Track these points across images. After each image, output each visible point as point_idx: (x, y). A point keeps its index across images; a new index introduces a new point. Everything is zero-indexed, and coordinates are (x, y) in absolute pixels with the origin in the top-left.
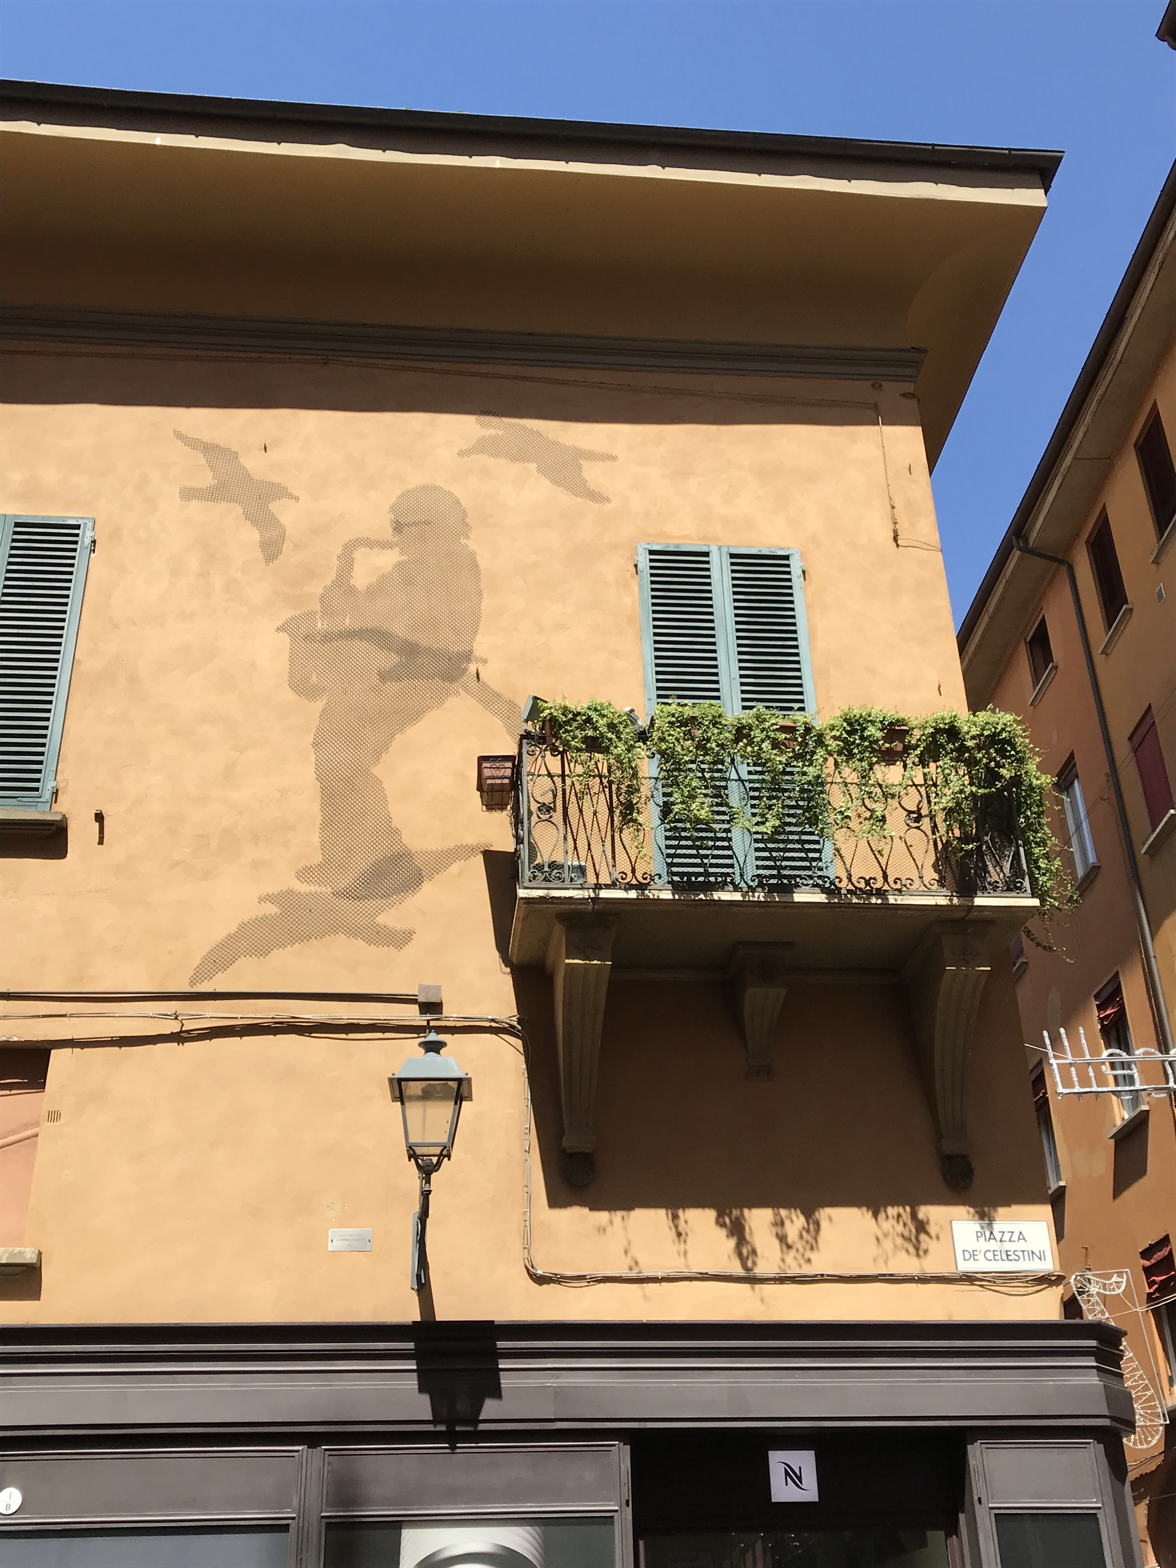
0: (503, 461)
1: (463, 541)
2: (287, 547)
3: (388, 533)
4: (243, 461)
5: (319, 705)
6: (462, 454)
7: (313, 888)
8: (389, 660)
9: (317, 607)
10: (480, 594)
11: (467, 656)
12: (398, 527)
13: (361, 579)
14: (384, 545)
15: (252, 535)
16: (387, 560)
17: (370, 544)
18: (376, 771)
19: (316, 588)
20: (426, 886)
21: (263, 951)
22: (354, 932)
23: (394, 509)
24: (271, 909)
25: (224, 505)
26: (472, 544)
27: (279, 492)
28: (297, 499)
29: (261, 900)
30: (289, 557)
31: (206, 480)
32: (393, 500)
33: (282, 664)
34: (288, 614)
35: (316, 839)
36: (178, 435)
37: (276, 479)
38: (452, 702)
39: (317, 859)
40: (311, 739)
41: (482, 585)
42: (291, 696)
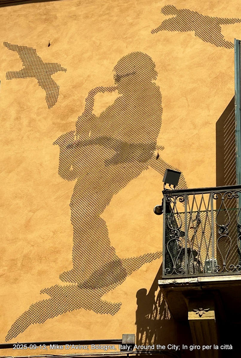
0: (176, 32)
1: (153, 82)
2: (60, 98)
3: (112, 83)
4: (38, 54)
5: (74, 182)
6: (153, 32)
7: (68, 284)
8: (110, 153)
9: (74, 128)
10: (161, 110)
11: (153, 147)
12: (118, 79)
13: (97, 111)
14: (111, 90)
15: (42, 93)
16: (111, 98)
17: (102, 90)
18: (102, 216)
19: (74, 119)
20: (128, 279)
21: (42, 320)
22: (88, 307)
23: (116, 68)
24: (47, 297)
25: (28, 79)
26: (157, 82)
27: (56, 68)
28: (65, 70)
29: (42, 292)
30: (62, 103)
31: (19, 67)
32: (116, 64)
33: (56, 162)
34: (59, 134)
35: (70, 257)
36: (6, 44)
37: (54, 61)
38: (145, 173)
39: (71, 268)
40: (69, 202)
41: (163, 105)
42: (59, 179)
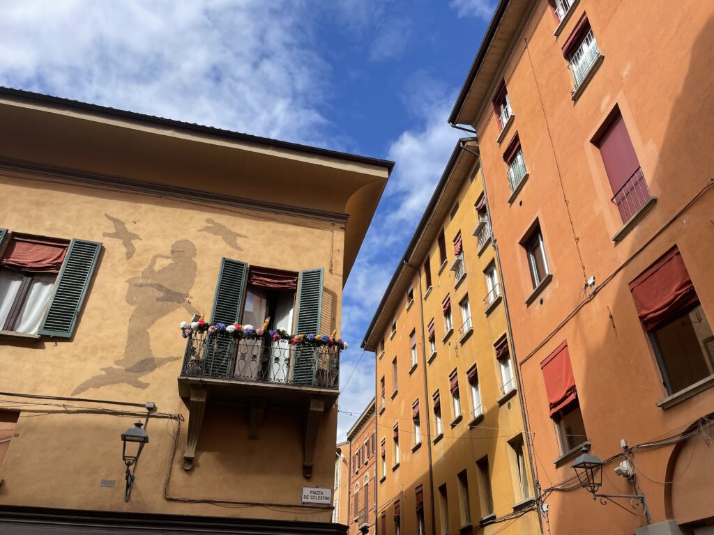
0: (211, 234)
1: (193, 259)
2: (135, 255)
6: (198, 231)
7: (119, 367)
8: (161, 294)
9: (140, 275)
11: (187, 295)
12: (173, 252)
14: (167, 258)
16: (167, 262)
17: (163, 257)
18: (148, 330)
20: (157, 369)
21: (97, 386)
22: (129, 383)
23: (173, 246)
26: (195, 260)
27: (136, 237)
28: (141, 240)
29: (101, 369)
30: (135, 258)
33: (125, 293)
36: (106, 215)
38: (179, 310)
41: (197, 273)
